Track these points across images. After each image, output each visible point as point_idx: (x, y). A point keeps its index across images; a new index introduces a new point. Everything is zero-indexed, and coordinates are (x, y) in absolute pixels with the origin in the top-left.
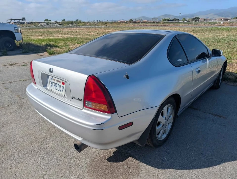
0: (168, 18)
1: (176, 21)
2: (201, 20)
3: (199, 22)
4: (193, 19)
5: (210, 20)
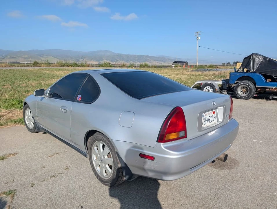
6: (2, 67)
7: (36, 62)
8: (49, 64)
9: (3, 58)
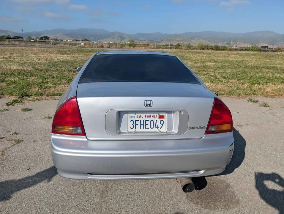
0: (7, 35)
1: (19, 39)
2: (51, 40)
3: (49, 42)
4: (41, 38)
5: (61, 40)
6: (151, 48)
7: (178, 44)
8: (189, 47)
9: (162, 41)
